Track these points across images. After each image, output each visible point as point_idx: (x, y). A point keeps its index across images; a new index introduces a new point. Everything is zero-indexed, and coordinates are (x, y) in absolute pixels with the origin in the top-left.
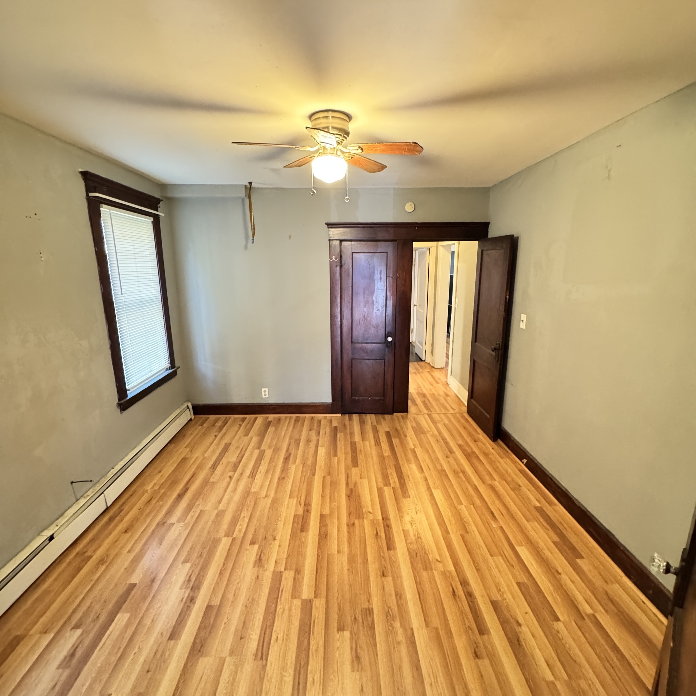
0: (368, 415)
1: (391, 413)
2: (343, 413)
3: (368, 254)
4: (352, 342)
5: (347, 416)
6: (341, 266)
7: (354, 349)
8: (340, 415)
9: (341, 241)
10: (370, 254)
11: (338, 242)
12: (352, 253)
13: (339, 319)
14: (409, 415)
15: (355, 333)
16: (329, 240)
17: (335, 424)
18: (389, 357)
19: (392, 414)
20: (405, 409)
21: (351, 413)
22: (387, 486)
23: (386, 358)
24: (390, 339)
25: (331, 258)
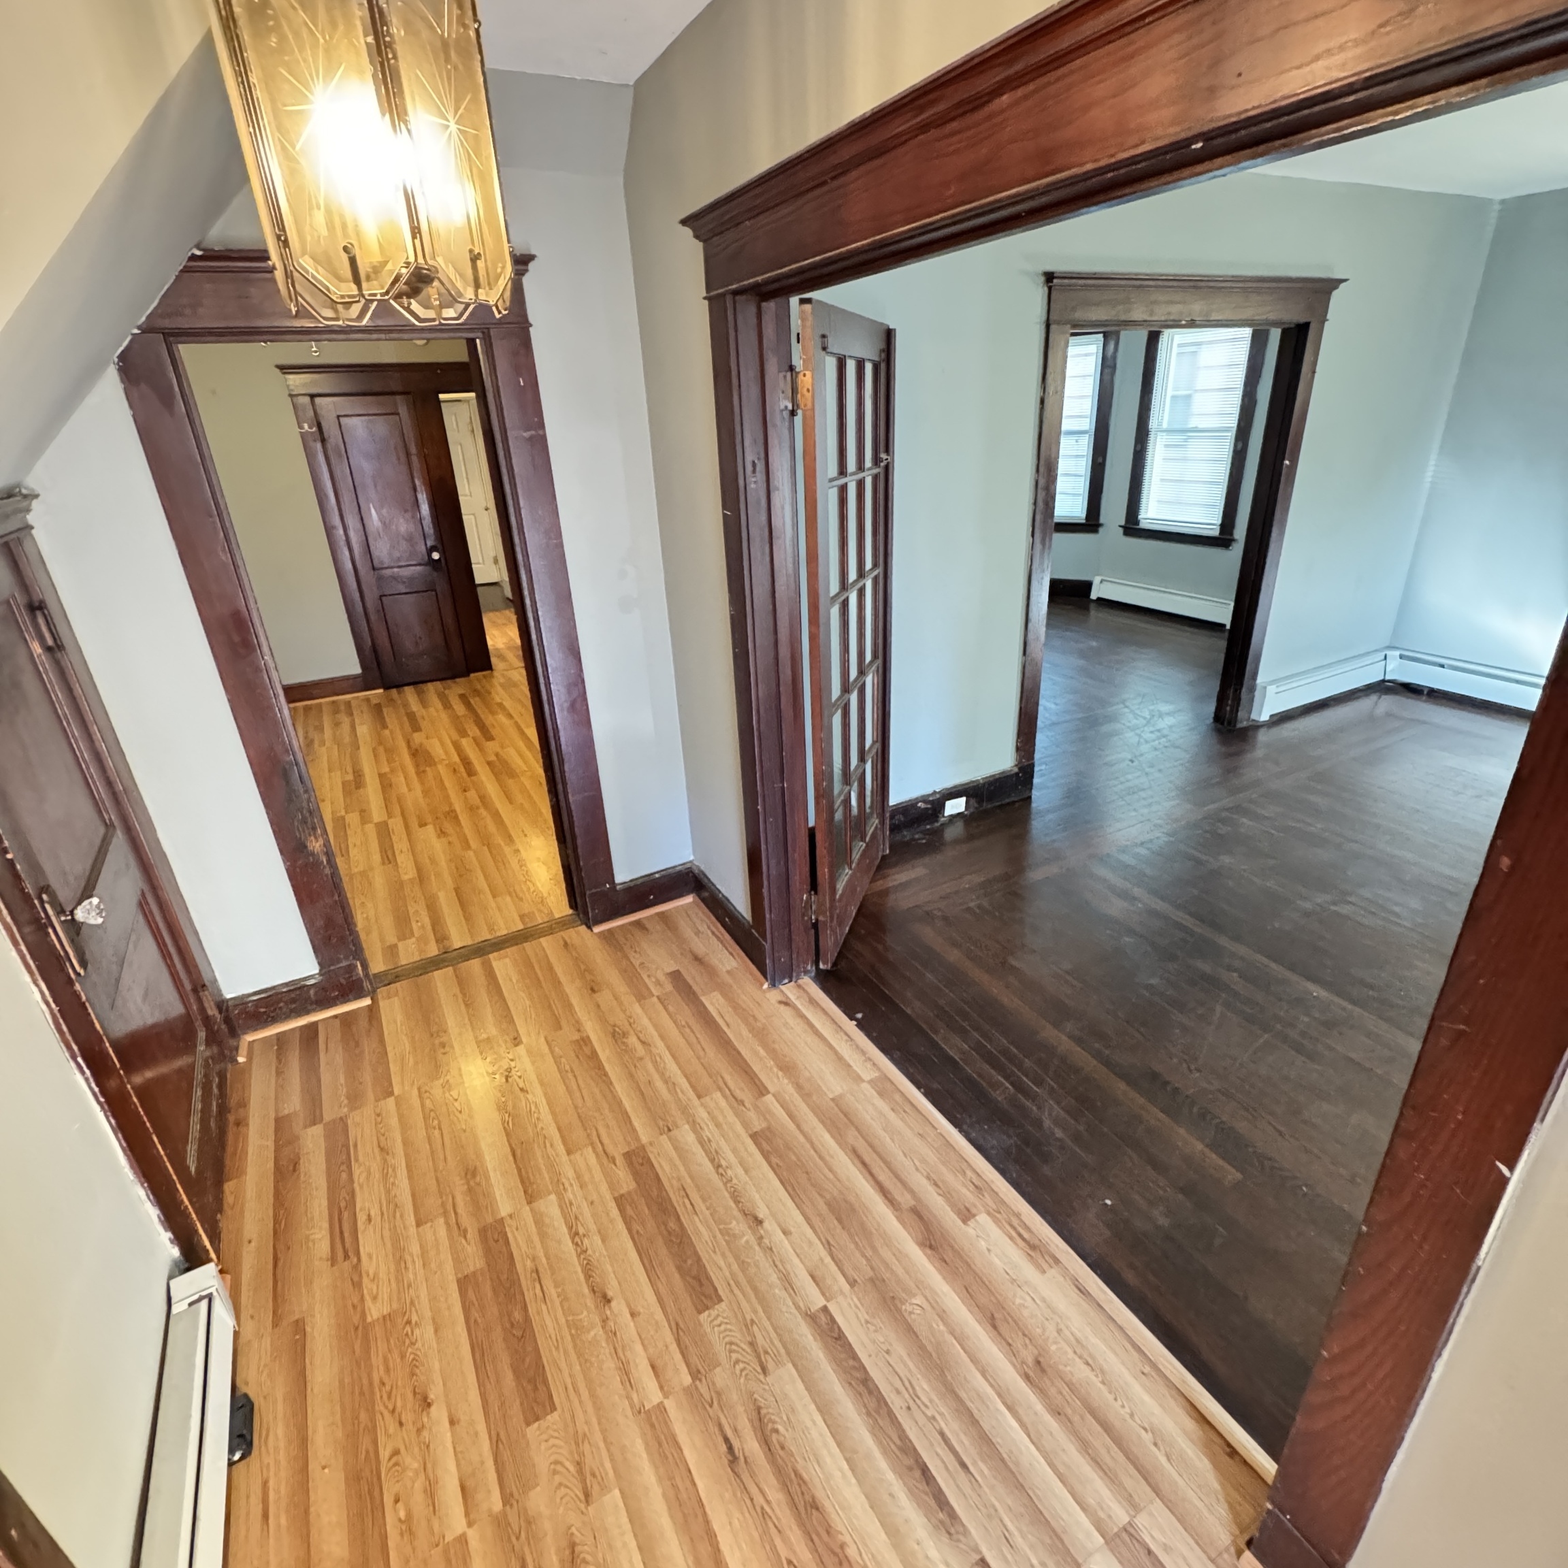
0: (429, 684)
1: (466, 674)
2: (387, 687)
3: (366, 418)
4: (374, 569)
5: (394, 691)
6: (323, 441)
7: (380, 579)
8: (381, 691)
9: (312, 396)
10: (371, 418)
11: (307, 399)
12: (338, 417)
13: (341, 532)
14: (495, 673)
15: (376, 553)
16: (291, 396)
17: (374, 701)
18: (442, 586)
19: (468, 675)
20: (486, 665)
21: (399, 686)
22: (463, 737)
23: (439, 589)
24: (436, 556)
25: (301, 427)
